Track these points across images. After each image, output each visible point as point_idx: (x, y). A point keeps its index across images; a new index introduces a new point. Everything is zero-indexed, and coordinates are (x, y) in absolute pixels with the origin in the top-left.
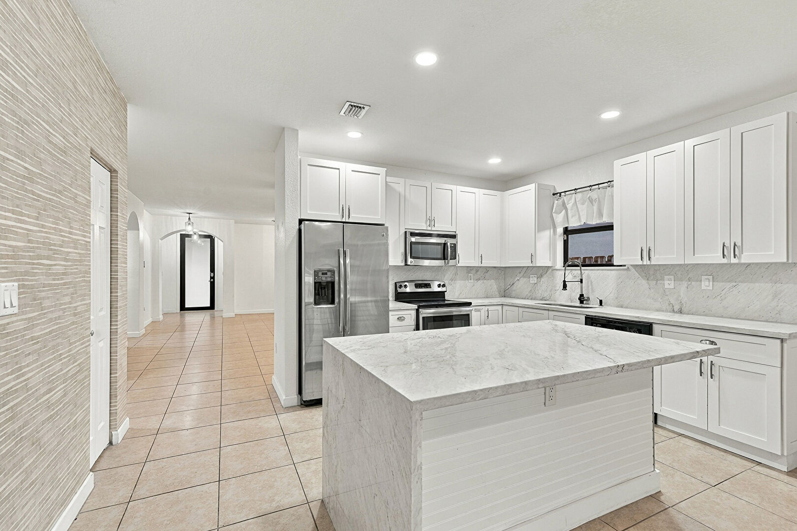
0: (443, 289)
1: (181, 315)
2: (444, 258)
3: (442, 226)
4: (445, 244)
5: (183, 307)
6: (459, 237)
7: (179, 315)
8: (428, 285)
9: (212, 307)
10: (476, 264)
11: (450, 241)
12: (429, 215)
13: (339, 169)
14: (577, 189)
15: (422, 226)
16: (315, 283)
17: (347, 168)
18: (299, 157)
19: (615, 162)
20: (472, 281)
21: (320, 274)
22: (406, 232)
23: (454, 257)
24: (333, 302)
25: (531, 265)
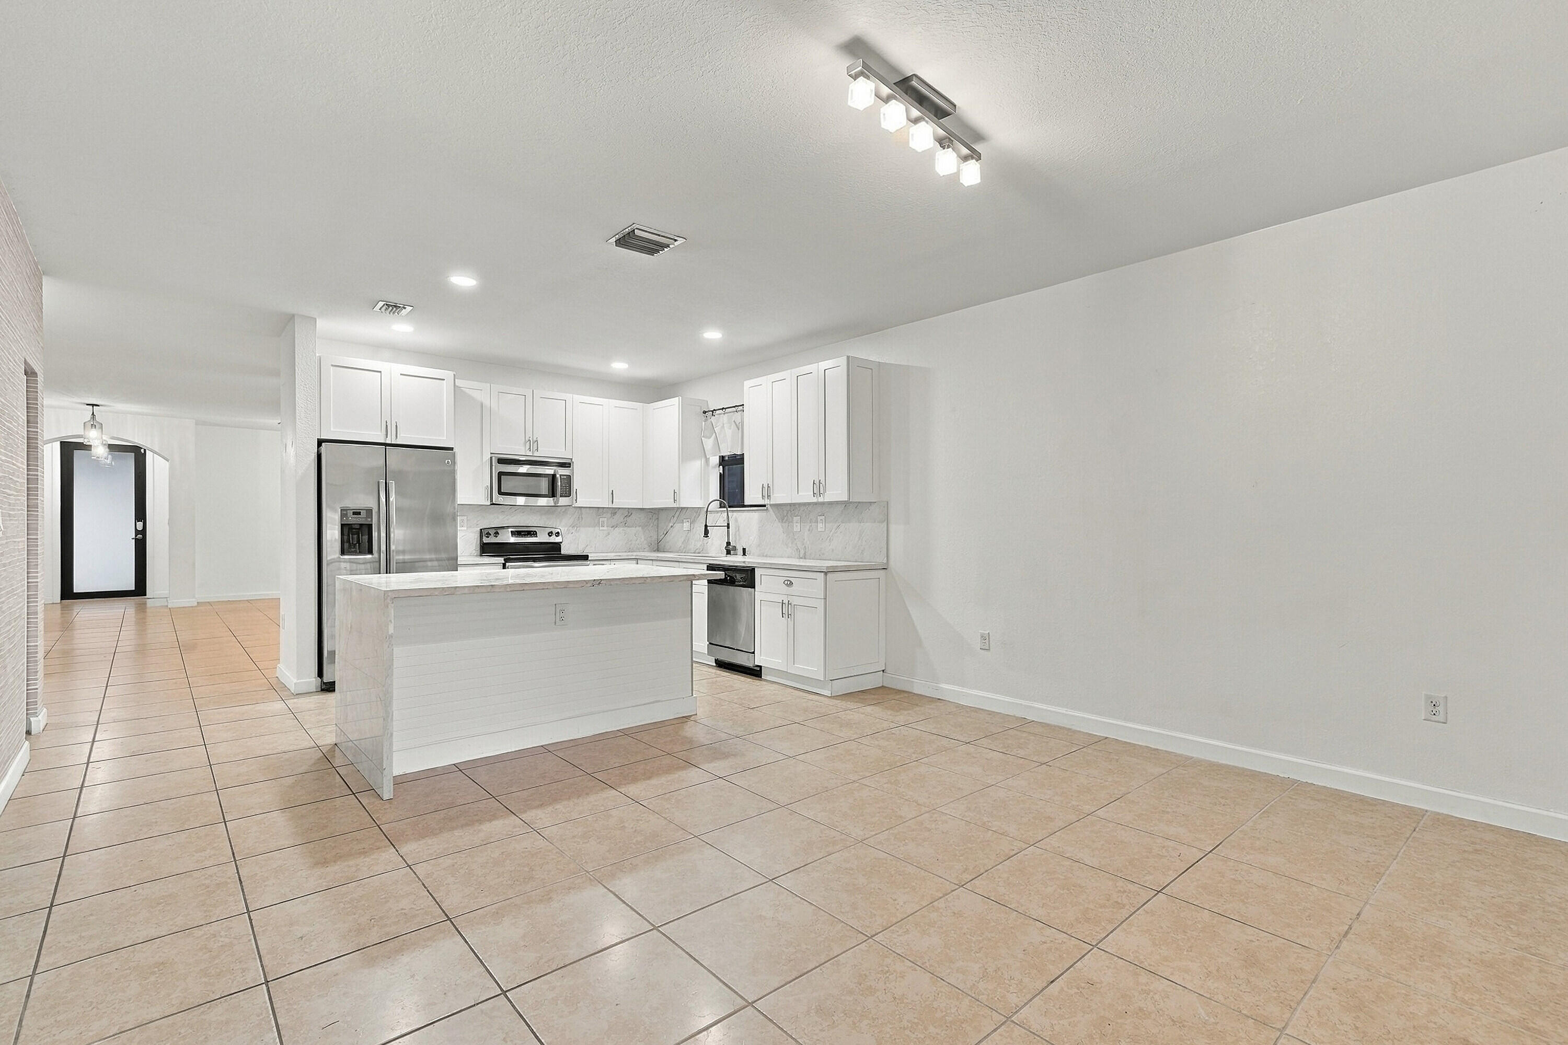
0: (558, 540)
1: (63, 608)
2: (553, 494)
3: (550, 450)
4: (554, 476)
5: (67, 592)
6: (576, 466)
7: (59, 606)
8: (534, 534)
9: (140, 589)
10: (606, 504)
11: (562, 471)
12: (529, 434)
13: (380, 372)
14: (725, 409)
15: (518, 450)
16: (342, 525)
17: (393, 370)
18: (317, 355)
19: (745, 382)
20: (605, 528)
21: (350, 513)
22: (491, 458)
23: (568, 493)
24: (370, 552)
25: (675, 505)
